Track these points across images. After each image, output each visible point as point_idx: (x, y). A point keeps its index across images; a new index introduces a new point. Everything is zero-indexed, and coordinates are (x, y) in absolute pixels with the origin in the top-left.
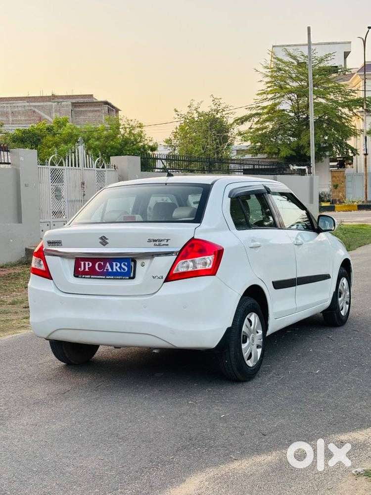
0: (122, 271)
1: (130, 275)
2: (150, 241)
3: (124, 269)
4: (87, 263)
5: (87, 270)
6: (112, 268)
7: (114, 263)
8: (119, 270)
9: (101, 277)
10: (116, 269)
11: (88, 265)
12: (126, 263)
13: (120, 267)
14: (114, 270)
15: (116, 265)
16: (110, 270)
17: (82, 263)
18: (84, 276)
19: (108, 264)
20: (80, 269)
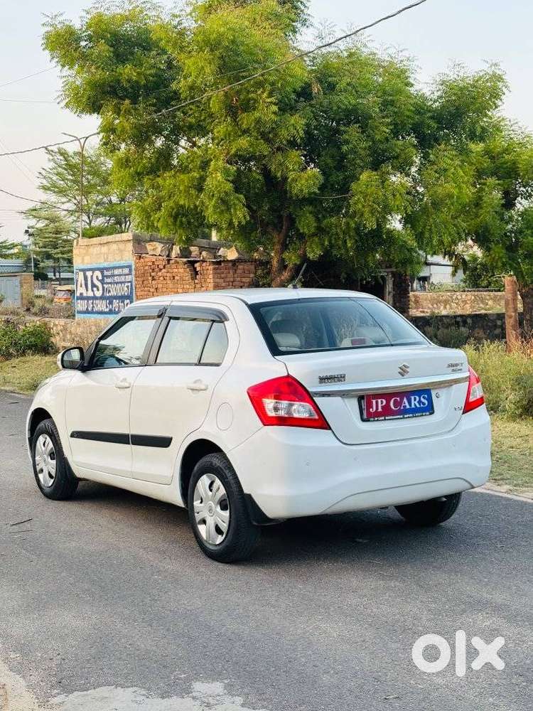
0: (422, 406)
1: (430, 409)
2: (449, 366)
3: (424, 404)
4: (379, 401)
5: (380, 409)
6: (410, 403)
7: (413, 398)
8: (418, 406)
9: (398, 417)
10: (415, 405)
11: (381, 403)
12: (426, 396)
13: (420, 402)
14: (413, 406)
15: (415, 400)
16: (408, 407)
17: (374, 401)
18: (376, 419)
19: (405, 400)
20: (371, 410)
